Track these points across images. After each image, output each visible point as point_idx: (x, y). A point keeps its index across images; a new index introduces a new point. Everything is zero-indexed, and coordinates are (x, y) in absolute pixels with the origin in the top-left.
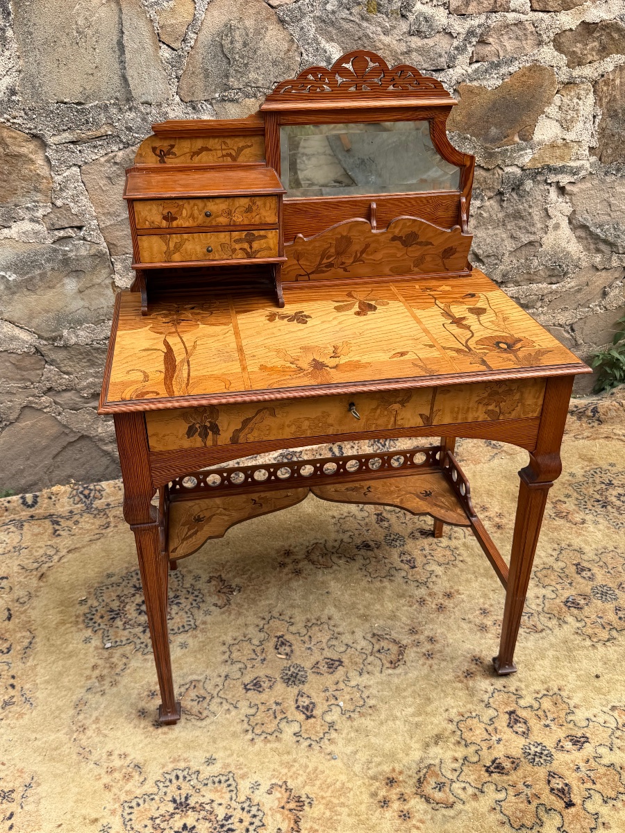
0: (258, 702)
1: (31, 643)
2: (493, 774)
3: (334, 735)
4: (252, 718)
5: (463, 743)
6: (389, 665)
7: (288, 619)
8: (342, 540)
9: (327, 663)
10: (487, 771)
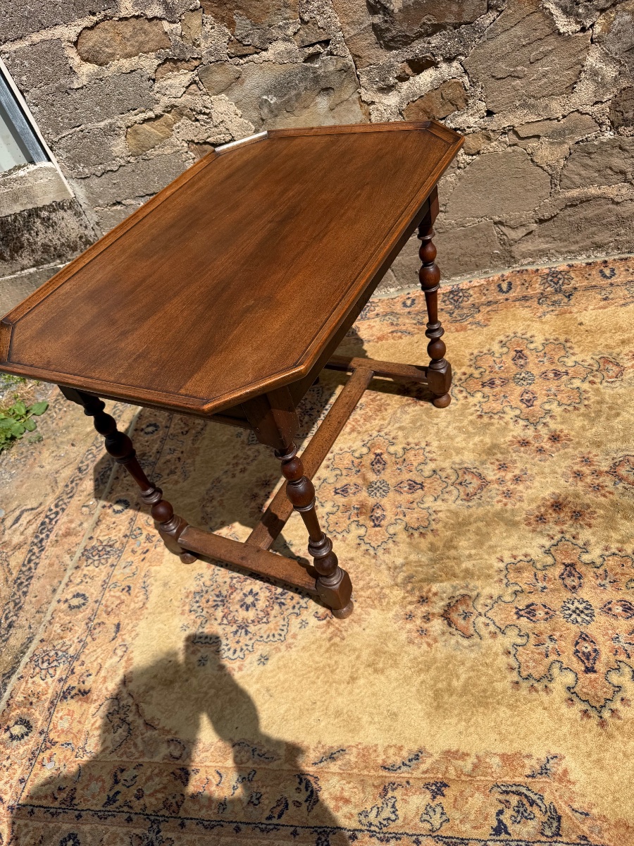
0: (340, 504)
1: (202, 429)
2: (522, 618)
3: (390, 545)
4: (331, 515)
5: (505, 581)
6: (465, 497)
7: (391, 439)
8: (471, 375)
9: (410, 485)
10: (517, 613)
